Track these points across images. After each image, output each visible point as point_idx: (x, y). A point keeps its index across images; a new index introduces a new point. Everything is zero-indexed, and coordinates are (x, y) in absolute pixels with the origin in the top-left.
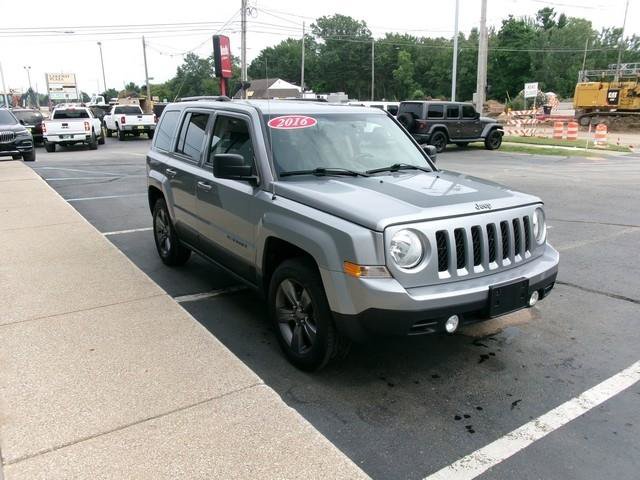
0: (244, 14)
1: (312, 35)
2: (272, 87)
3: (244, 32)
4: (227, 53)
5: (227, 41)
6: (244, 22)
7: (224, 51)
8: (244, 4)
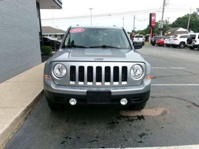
0: (164, 6)
1: (197, 12)
2: (178, 30)
3: (163, 12)
4: (154, 19)
5: (154, 15)
6: (164, 8)
7: (153, 18)
8: (164, 2)
